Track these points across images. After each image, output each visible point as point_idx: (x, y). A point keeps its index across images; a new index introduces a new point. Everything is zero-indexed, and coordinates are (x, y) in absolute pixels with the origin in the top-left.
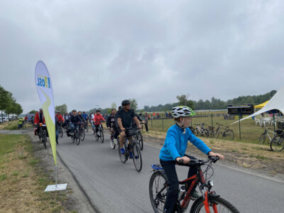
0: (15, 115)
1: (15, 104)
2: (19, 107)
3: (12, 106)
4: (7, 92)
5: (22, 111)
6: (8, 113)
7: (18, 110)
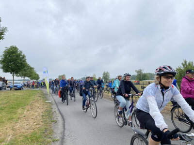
0: (35, 80)
1: (35, 74)
2: (38, 75)
3: (34, 76)
4: (32, 68)
5: (39, 78)
6: (32, 79)
7: (37, 78)
